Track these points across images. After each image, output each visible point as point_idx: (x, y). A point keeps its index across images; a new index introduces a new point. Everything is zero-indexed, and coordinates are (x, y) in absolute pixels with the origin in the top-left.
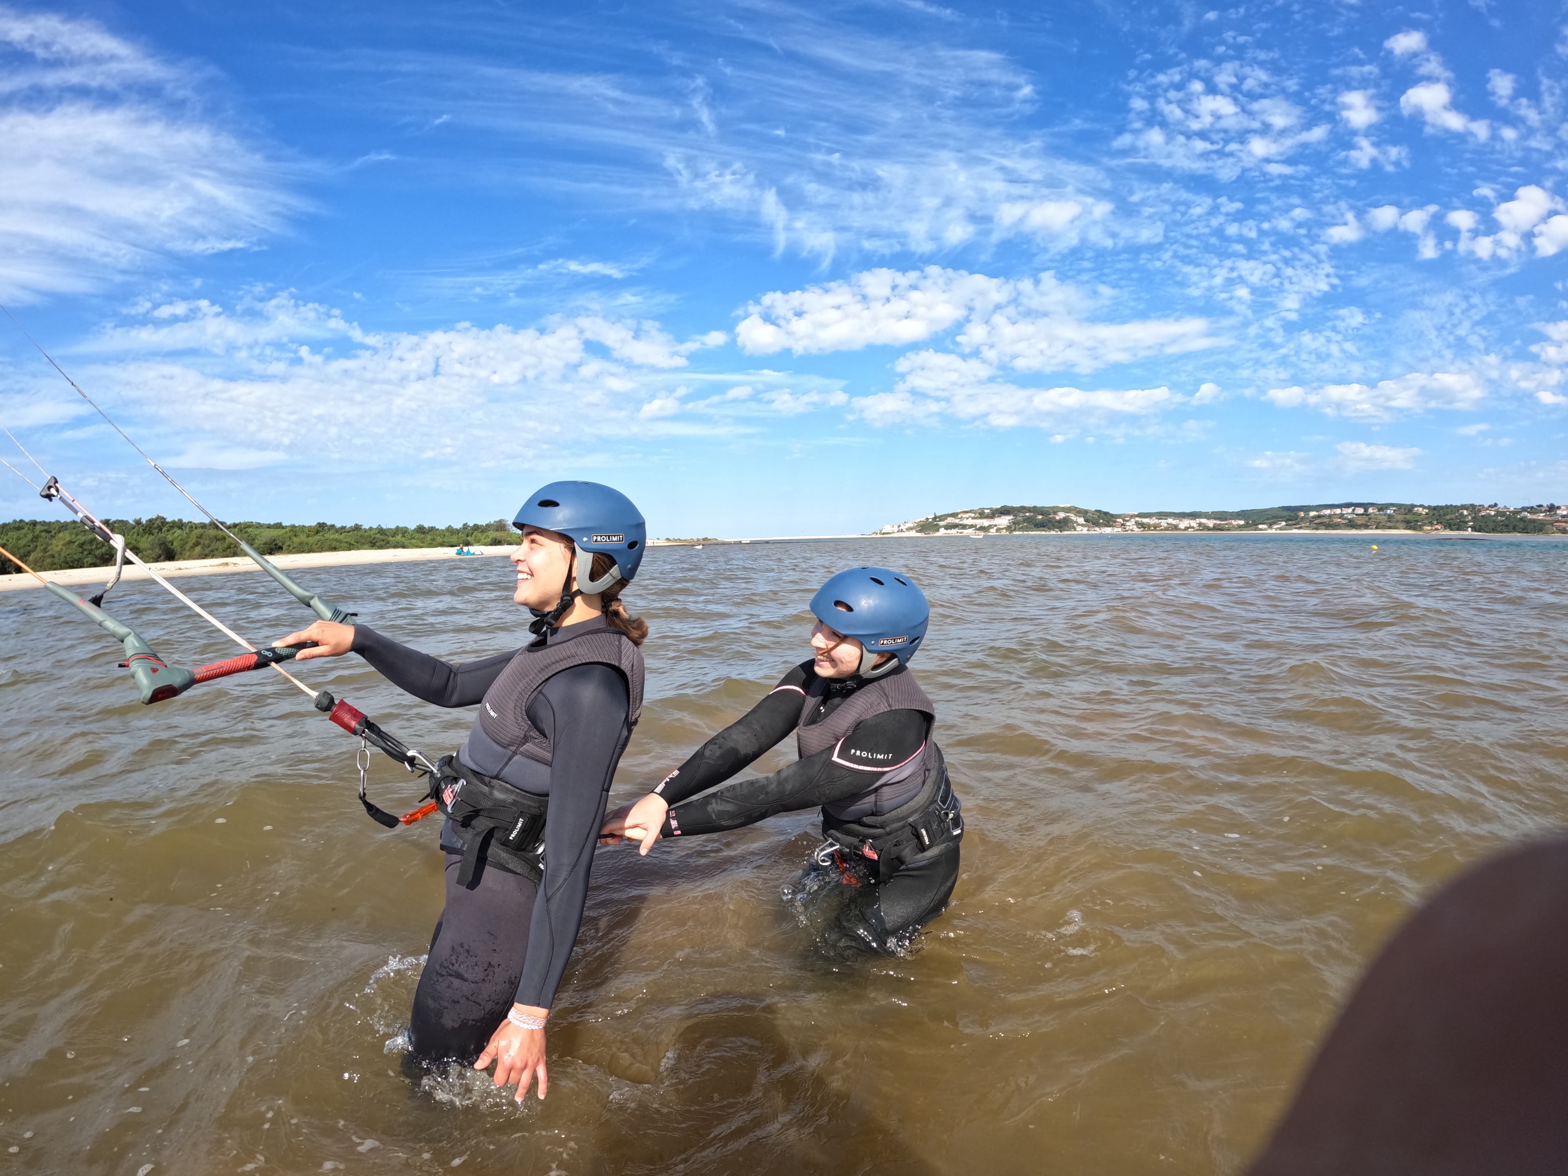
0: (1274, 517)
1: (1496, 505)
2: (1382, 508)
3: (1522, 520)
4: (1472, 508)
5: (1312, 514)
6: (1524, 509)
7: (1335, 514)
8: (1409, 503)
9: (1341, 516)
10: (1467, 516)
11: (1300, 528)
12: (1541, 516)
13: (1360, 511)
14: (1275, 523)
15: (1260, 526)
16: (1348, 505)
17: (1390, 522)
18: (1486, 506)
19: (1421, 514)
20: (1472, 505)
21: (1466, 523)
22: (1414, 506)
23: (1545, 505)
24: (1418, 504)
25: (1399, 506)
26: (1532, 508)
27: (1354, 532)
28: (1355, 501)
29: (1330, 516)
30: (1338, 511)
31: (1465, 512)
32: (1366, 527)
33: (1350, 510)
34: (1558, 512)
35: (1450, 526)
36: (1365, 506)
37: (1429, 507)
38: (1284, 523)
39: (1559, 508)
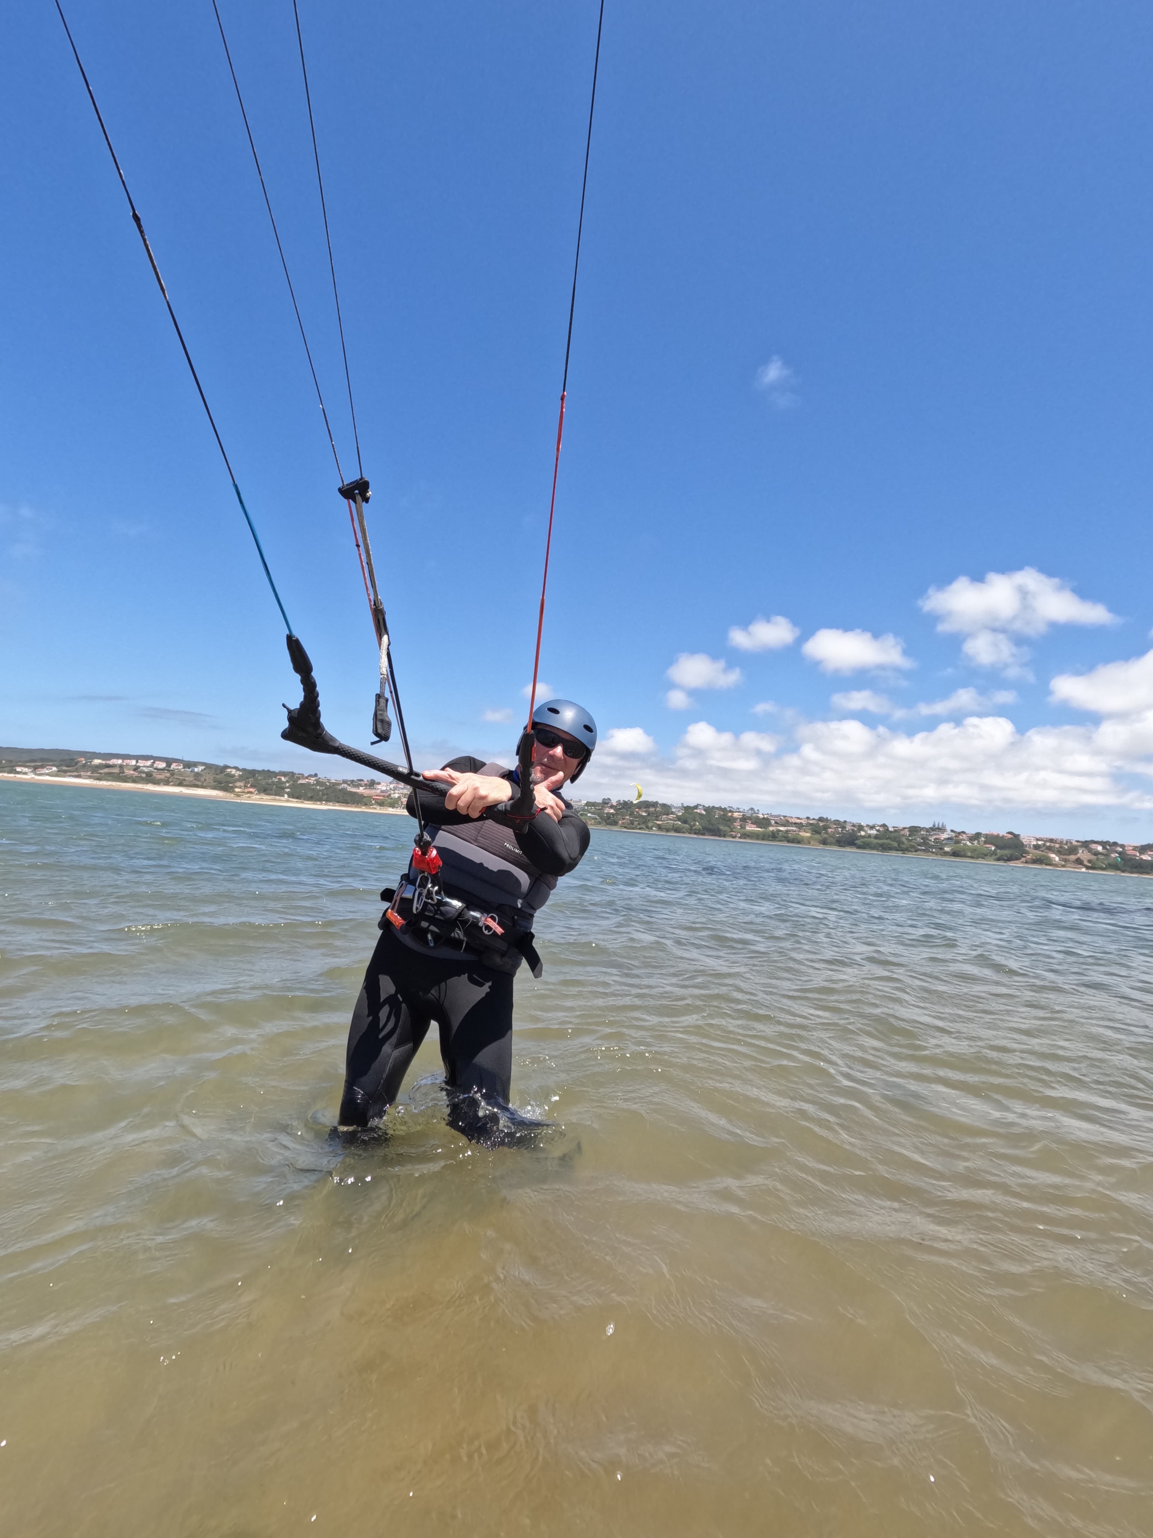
0: (42, 760)
1: (316, 775)
2: (188, 765)
3: (344, 791)
4: (291, 775)
5: (97, 762)
6: (345, 782)
7: (127, 765)
8: (222, 764)
9: (136, 768)
10: (285, 783)
11: (79, 776)
12: (361, 790)
13: (162, 765)
14: (43, 767)
15: (18, 769)
16: (146, 758)
17: (197, 782)
18: (306, 775)
19: (234, 776)
20: (292, 773)
21: (283, 788)
22: (227, 767)
23: (366, 780)
24: (232, 766)
25: (208, 766)
26: (352, 781)
27: (151, 787)
28: (155, 755)
29: (121, 766)
30: (133, 762)
31: (283, 779)
32: (167, 782)
33: (149, 763)
34: (379, 787)
35: (265, 790)
36: (169, 762)
37: (244, 770)
38: (55, 769)
39: (379, 784)
